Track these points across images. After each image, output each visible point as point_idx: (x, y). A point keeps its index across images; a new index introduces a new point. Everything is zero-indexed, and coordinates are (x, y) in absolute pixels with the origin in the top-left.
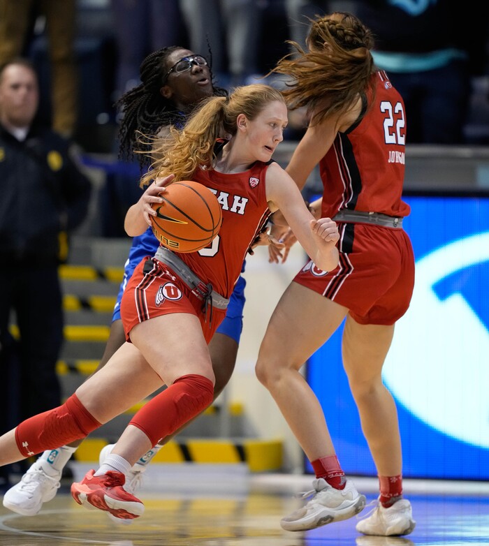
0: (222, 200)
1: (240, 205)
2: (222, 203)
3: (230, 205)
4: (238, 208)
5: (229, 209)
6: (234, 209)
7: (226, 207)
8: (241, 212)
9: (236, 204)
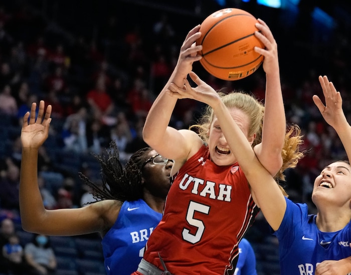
0: (209, 189)
1: (226, 193)
2: (209, 192)
3: (217, 194)
4: (225, 196)
5: (217, 197)
6: (220, 198)
7: (213, 196)
8: (228, 199)
9: (222, 192)
